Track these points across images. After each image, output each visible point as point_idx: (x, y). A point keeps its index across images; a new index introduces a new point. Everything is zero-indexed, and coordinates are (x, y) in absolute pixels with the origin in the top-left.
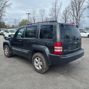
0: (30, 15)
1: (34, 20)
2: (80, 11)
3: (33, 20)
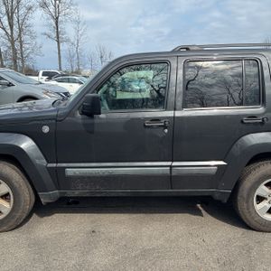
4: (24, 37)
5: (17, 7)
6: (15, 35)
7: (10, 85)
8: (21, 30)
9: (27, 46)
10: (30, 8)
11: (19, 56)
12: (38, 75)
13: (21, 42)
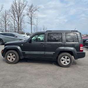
4: (22, 23)
5: (21, 15)
6: (19, 23)
7: (17, 37)
8: (21, 21)
9: (22, 26)
10: (24, 15)
11: (20, 29)
12: (24, 34)
13: (21, 25)
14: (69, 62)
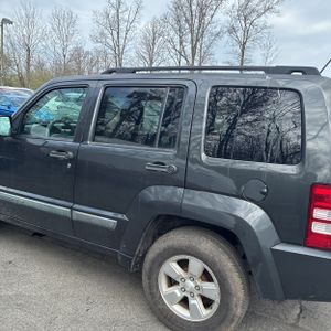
0: (9, 26)
1: (28, 50)
2: (205, 39)
3: (24, 52)
14: (215, 306)
